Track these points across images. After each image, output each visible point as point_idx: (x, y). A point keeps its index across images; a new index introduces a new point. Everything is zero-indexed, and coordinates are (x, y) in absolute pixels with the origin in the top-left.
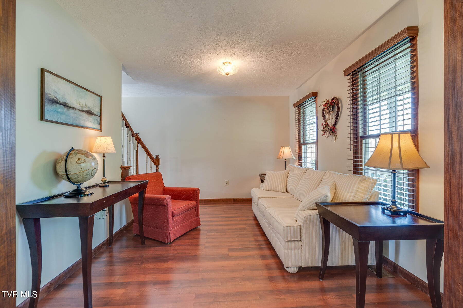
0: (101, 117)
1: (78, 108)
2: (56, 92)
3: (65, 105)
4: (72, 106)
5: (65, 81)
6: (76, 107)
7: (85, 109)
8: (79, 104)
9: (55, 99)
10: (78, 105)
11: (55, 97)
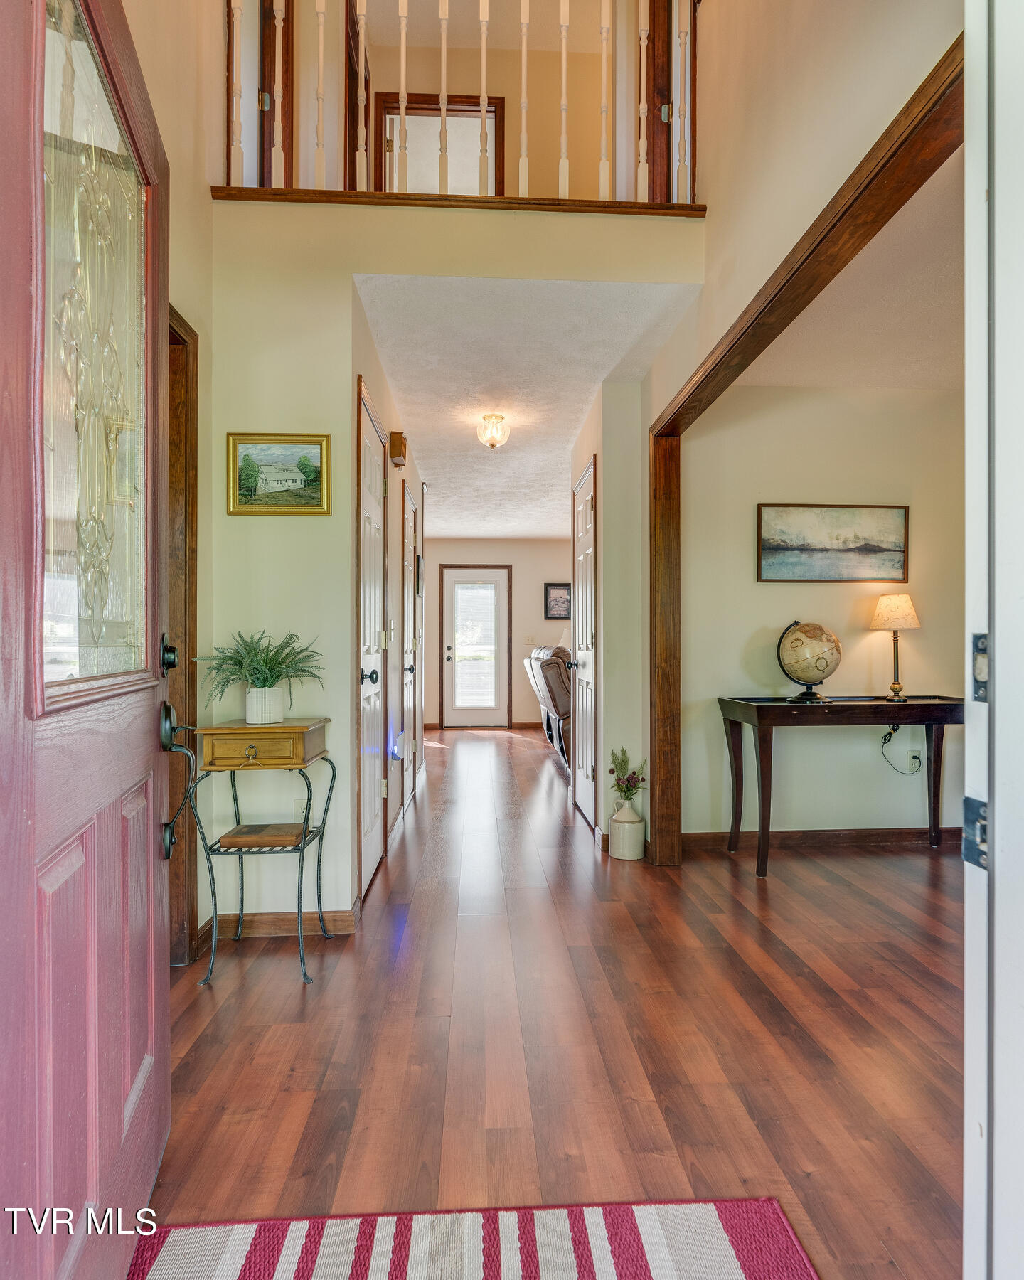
0: (905, 551)
1: (835, 547)
2: (784, 533)
3: (803, 549)
4: (819, 546)
5: (801, 508)
6: (828, 546)
7: (852, 546)
8: (838, 539)
9: (782, 543)
10: (835, 541)
11: (782, 541)
